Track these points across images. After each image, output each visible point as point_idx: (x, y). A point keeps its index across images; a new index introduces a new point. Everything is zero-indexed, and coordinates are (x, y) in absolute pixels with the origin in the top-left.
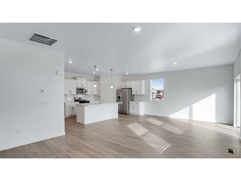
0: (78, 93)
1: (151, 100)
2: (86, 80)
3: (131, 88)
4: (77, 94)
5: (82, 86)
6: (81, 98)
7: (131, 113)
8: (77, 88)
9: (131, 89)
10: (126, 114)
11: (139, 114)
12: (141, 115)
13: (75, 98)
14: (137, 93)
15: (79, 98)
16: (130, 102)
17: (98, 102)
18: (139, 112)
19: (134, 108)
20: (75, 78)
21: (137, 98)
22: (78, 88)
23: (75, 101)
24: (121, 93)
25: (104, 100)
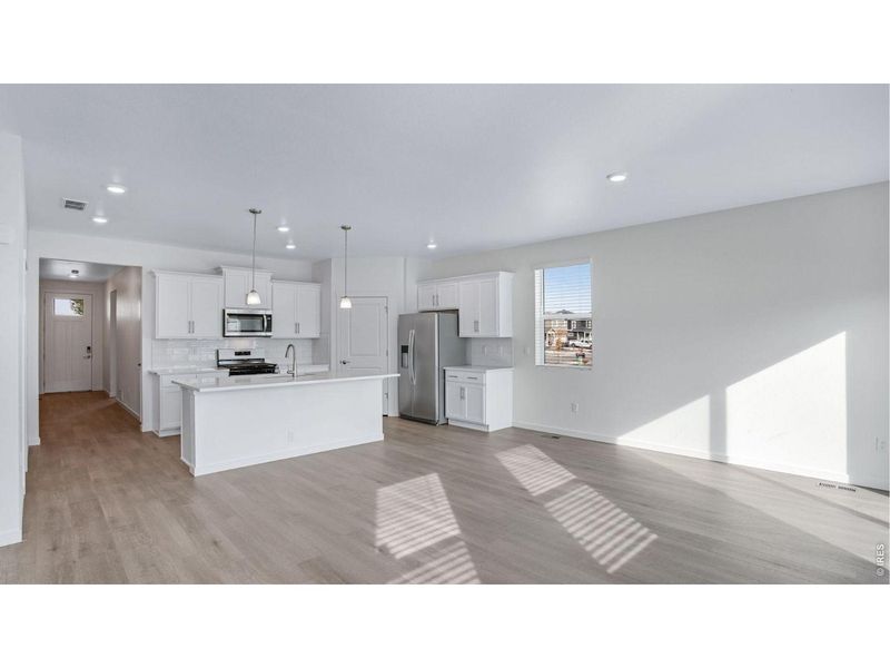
0: (227, 334)
1: (539, 360)
2: (269, 276)
3: (456, 311)
4: (224, 335)
6: (247, 353)
7: (452, 420)
8: (224, 310)
9: (454, 316)
10: (431, 423)
11: (482, 425)
12: (490, 430)
13: (218, 351)
14: (477, 330)
15: (237, 353)
16: (450, 371)
17: (325, 368)
18: (482, 417)
19: (462, 397)
20: (218, 271)
21: (483, 352)
22: (229, 311)
23: (219, 366)
24: (410, 332)
25: (344, 363)
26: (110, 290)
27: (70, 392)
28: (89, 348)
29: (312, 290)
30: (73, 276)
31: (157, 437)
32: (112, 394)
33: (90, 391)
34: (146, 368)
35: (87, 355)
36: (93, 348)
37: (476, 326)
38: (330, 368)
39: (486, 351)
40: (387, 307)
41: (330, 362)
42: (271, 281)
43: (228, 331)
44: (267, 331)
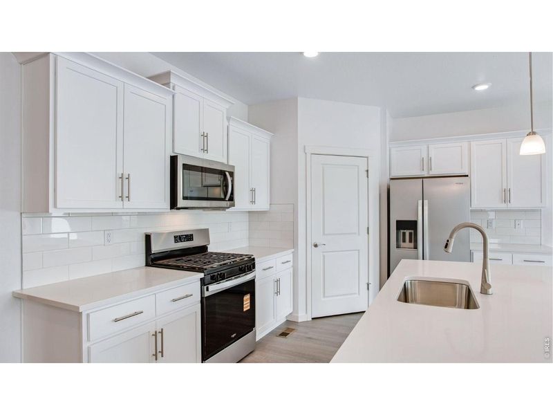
0: (181, 202)
2: (224, 107)
3: (468, 177)
4: (173, 204)
5: (205, 149)
6: (189, 237)
8: (174, 160)
13: (147, 236)
15: (178, 238)
23: (152, 264)
24: (420, 202)
25: (316, 246)
29: (263, 140)
37: (506, 195)
38: (295, 255)
39: (494, 225)
40: (367, 171)
41: (294, 245)
42: (228, 119)
43: (185, 198)
44: (229, 200)
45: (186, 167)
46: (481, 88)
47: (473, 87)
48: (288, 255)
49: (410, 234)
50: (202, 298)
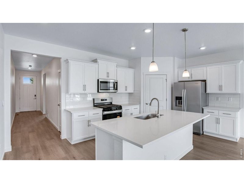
0: (100, 91)
2: (115, 64)
3: (205, 81)
4: (98, 92)
5: (108, 77)
6: (106, 100)
7: (206, 132)
8: (98, 80)
9: (204, 83)
12: (238, 140)
13: (94, 99)
15: (102, 100)
18: (233, 134)
19: (218, 123)
20: (95, 61)
22: (100, 80)
23: (94, 106)
24: (183, 90)
25: (147, 104)
26: (43, 73)
27: (29, 111)
28: (35, 95)
29: (131, 71)
30: (30, 68)
31: (71, 144)
32: (44, 113)
33: (36, 111)
34: (63, 107)
35: (35, 98)
36: (37, 96)
37: (220, 88)
38: (140, 106)
39: (219, 100)
40: (166, 79)
41: (140, 104)
42: (117, 67)
43: (100, 90)
44: (116, 90)
45: (101, 82)
46: (203, 48)
47: (200, 48)
48: (138, 106)
49: (179, 102)
50: (103, 115)
